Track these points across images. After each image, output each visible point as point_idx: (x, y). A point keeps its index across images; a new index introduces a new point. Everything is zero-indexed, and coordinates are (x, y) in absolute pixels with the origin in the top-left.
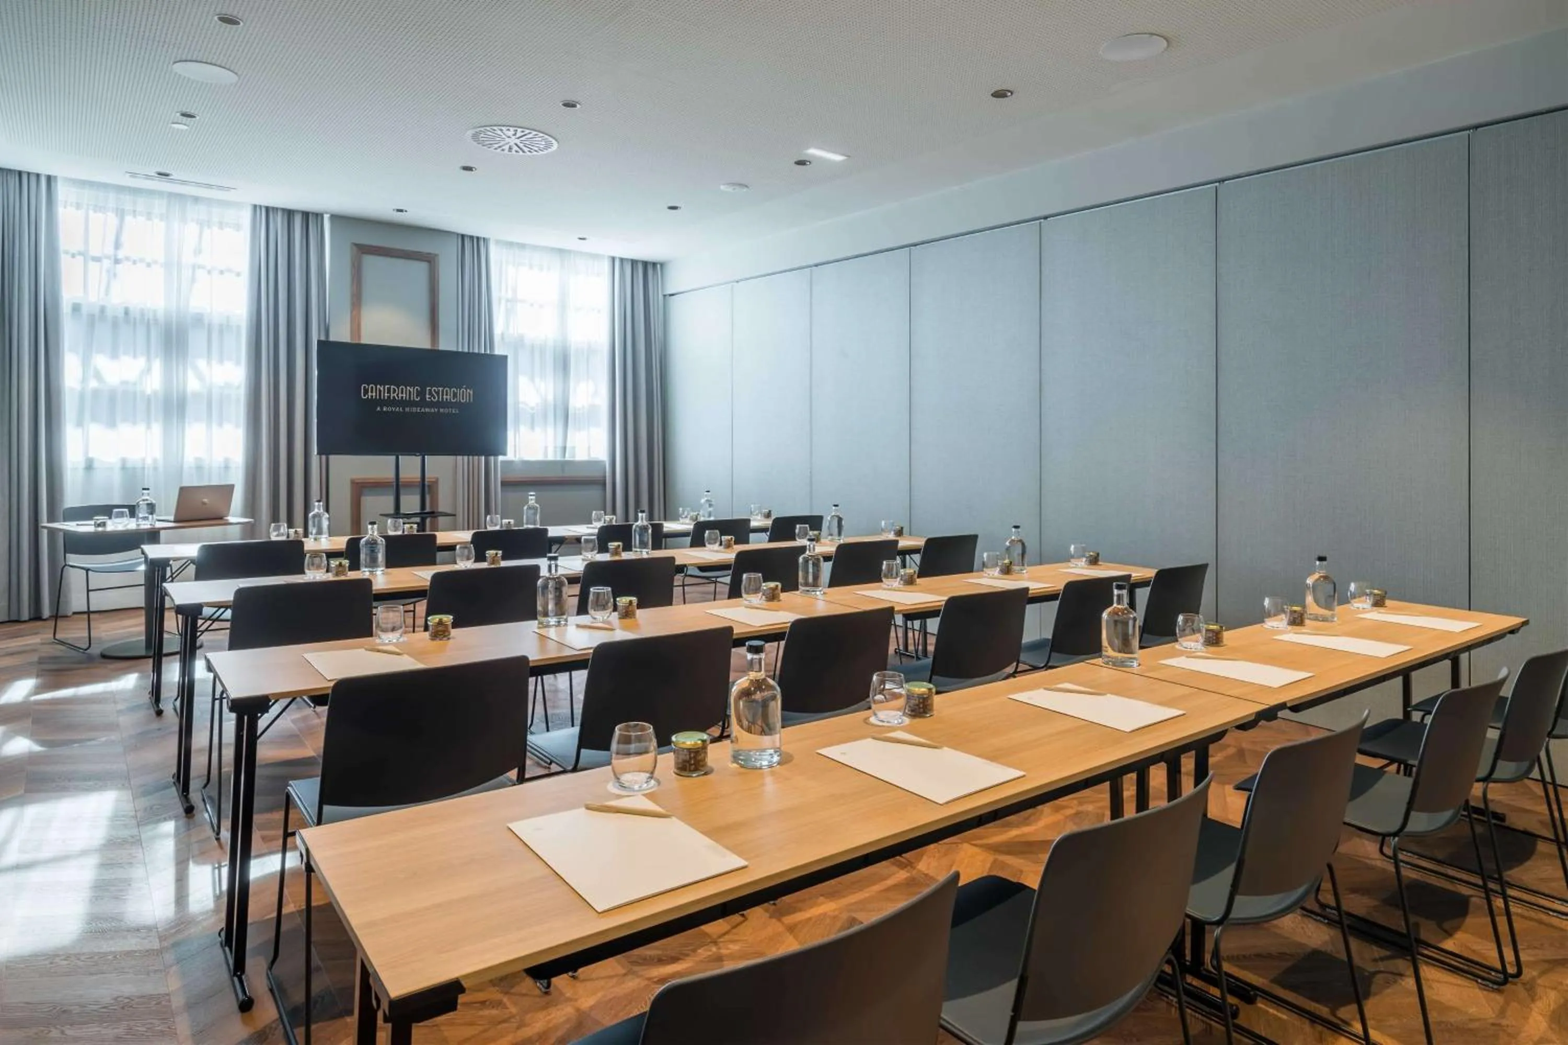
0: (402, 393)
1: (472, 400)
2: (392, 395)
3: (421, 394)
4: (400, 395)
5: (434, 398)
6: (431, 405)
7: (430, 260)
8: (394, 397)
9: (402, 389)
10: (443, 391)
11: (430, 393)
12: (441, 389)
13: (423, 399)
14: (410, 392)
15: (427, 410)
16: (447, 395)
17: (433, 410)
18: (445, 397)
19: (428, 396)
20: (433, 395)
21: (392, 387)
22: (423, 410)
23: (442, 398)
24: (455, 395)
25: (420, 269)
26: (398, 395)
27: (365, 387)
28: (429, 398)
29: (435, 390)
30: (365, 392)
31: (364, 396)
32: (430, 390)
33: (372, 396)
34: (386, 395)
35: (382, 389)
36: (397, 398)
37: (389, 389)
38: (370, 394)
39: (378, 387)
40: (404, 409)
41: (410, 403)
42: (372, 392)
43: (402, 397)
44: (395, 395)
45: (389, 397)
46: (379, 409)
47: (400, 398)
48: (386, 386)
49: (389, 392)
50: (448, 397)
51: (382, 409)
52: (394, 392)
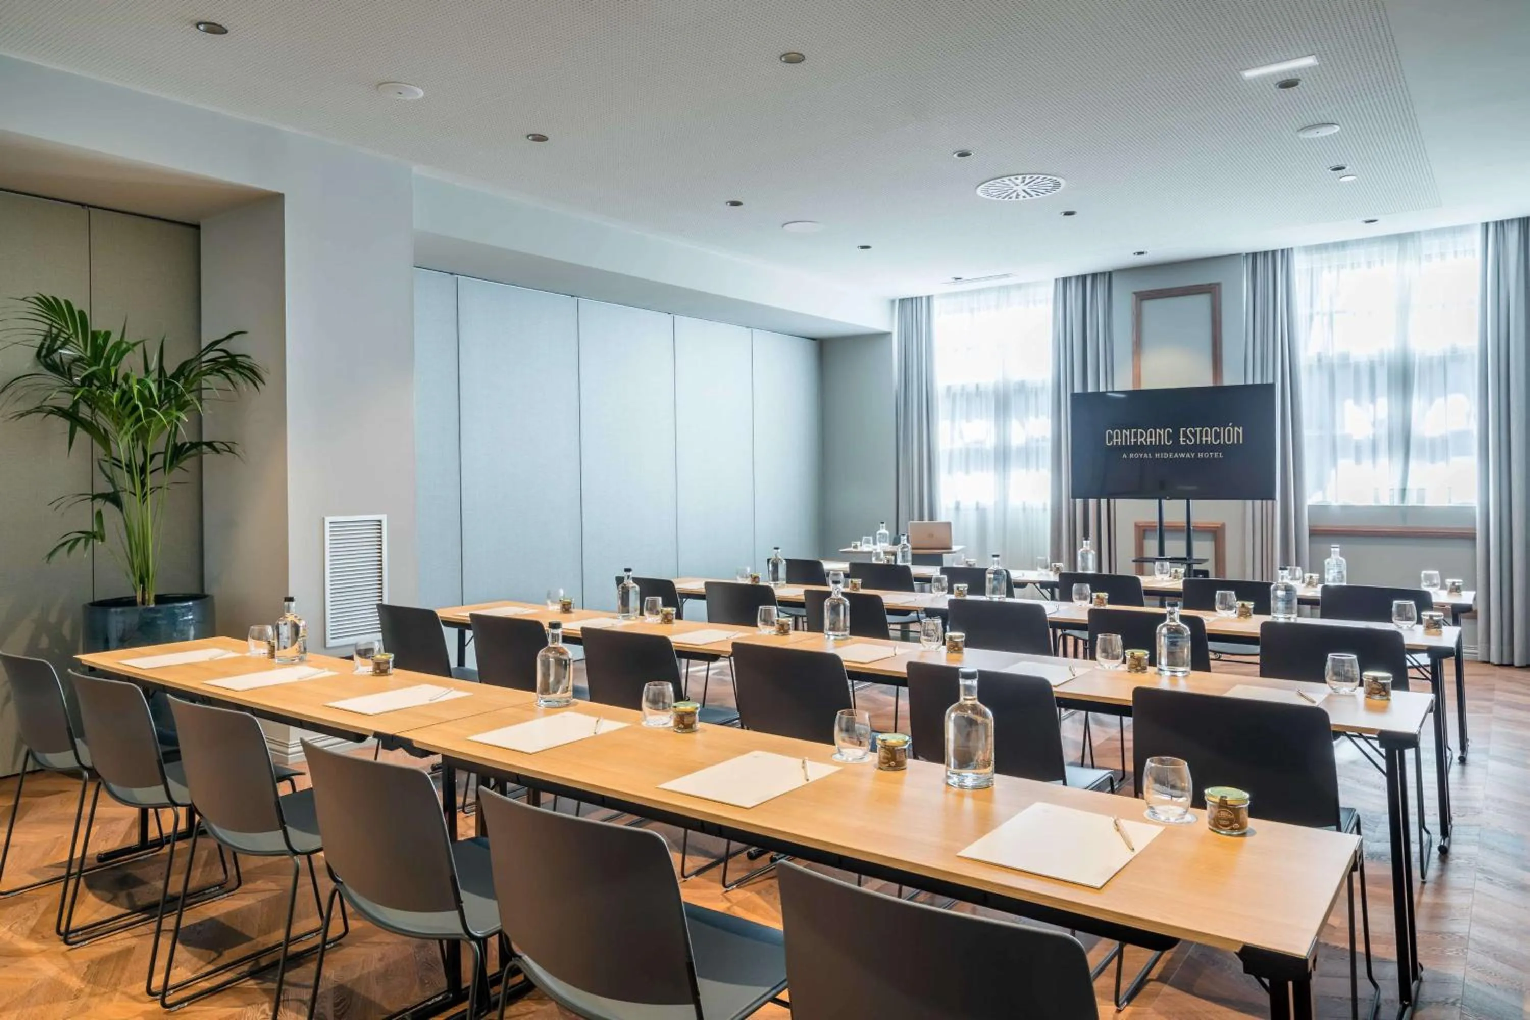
0: (1151, 437)
1: (1241, 442)
3: (1174, 437)
4: (1148, 440)
5: (1191, 441)
6: (1186, 449)
7: (1212, 290)
8: (1141, 442)
9: (1151, 432)
10: (1201, 432)
12: (1198, 429)
14: (1160, 435)
15: (1182, 455)
16: (1206, 436)
17: (1188, 456)
18: (1204, 439)
19: (1181, 439)
20: (1187, 437)
21: (1139, 430)
22: (1176, 455)
23: (1201, 441)
24: (1218, 435)
25: (1202, 302)
26: (1146, 440)
27: (1109, 433)
28: (1183, 441)
29: (1191, 431)
30: (1111, 437)
31: (1109, 442)
32: (1185, 433)
33: (1117, 442)
34: (1132, 440)
35: (1128, 433)
36: (1145, 443)
37: (1136, 434)
38: (1115, 440)
39: (1124, 431)
40: (1153, 455)
41: (1161, 448)
42: (1117, 438)
43: (1151, 442)
44: (1143, 439)
45: (1136, 442)
46: (1124, 456)
47: (1148, 443)
48: (1133, 431)
49: (1136, 437)
50: (1210, 439)
51: (1128, 456)
52: (1142, 437)
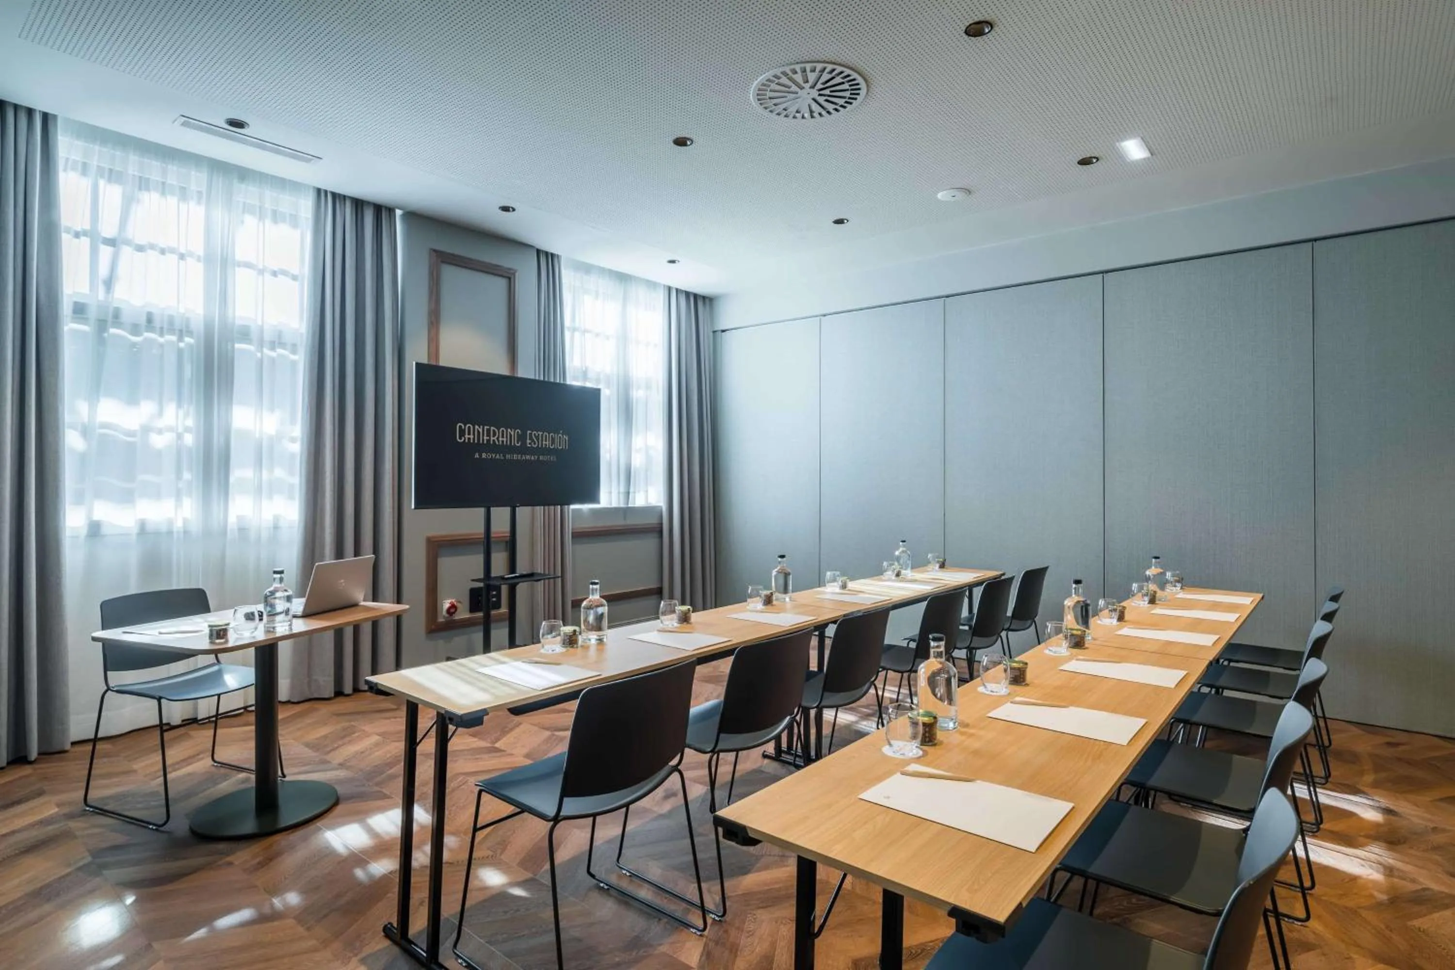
0: (503, 437)
1: (568, 448)
2: (492, 438)
3: (522, 438)
4: (500, 439)
5: (535, 444)
6: (532, 451)
7: (509, 277)
8: (494, 440)
9: (503, 431)
10: (542, 435)
11: (531, 438)
12: (541, 433)
13: (524, 443)
14: (510, 435)
15: (527, 457)
16: (546, 440)
17: (532, 458)
18: (544, 443)
19: (528, 441)
20: (533, 440)
21: (492, 428)
22: (523, 458)
23: (542, 444)
24: (554, 441)
25: (501, 285)
26: (498, 438)
27: (460, 427)
28: (530, 444)
29: (535, 434)
30: (462, 433)
31: (460, 438)
32: (531, 434)
33: (469, 439)
34: (485, 438)
35: (481, 430)
36: (497, 443)
37: (488, 431)
38: (467, 436)
39: (477, 427)
40: (504, 456)
41: (511, 449)
42: (469, 434)
43: (503, 442)
44: (495, 438)
45: (488, 441)
46: (477, 456)
47: (501, 443)
48: (486, 427)
49: (489, 435)
50: (547, 443)
51: (480, 455)
52: (494, 435)
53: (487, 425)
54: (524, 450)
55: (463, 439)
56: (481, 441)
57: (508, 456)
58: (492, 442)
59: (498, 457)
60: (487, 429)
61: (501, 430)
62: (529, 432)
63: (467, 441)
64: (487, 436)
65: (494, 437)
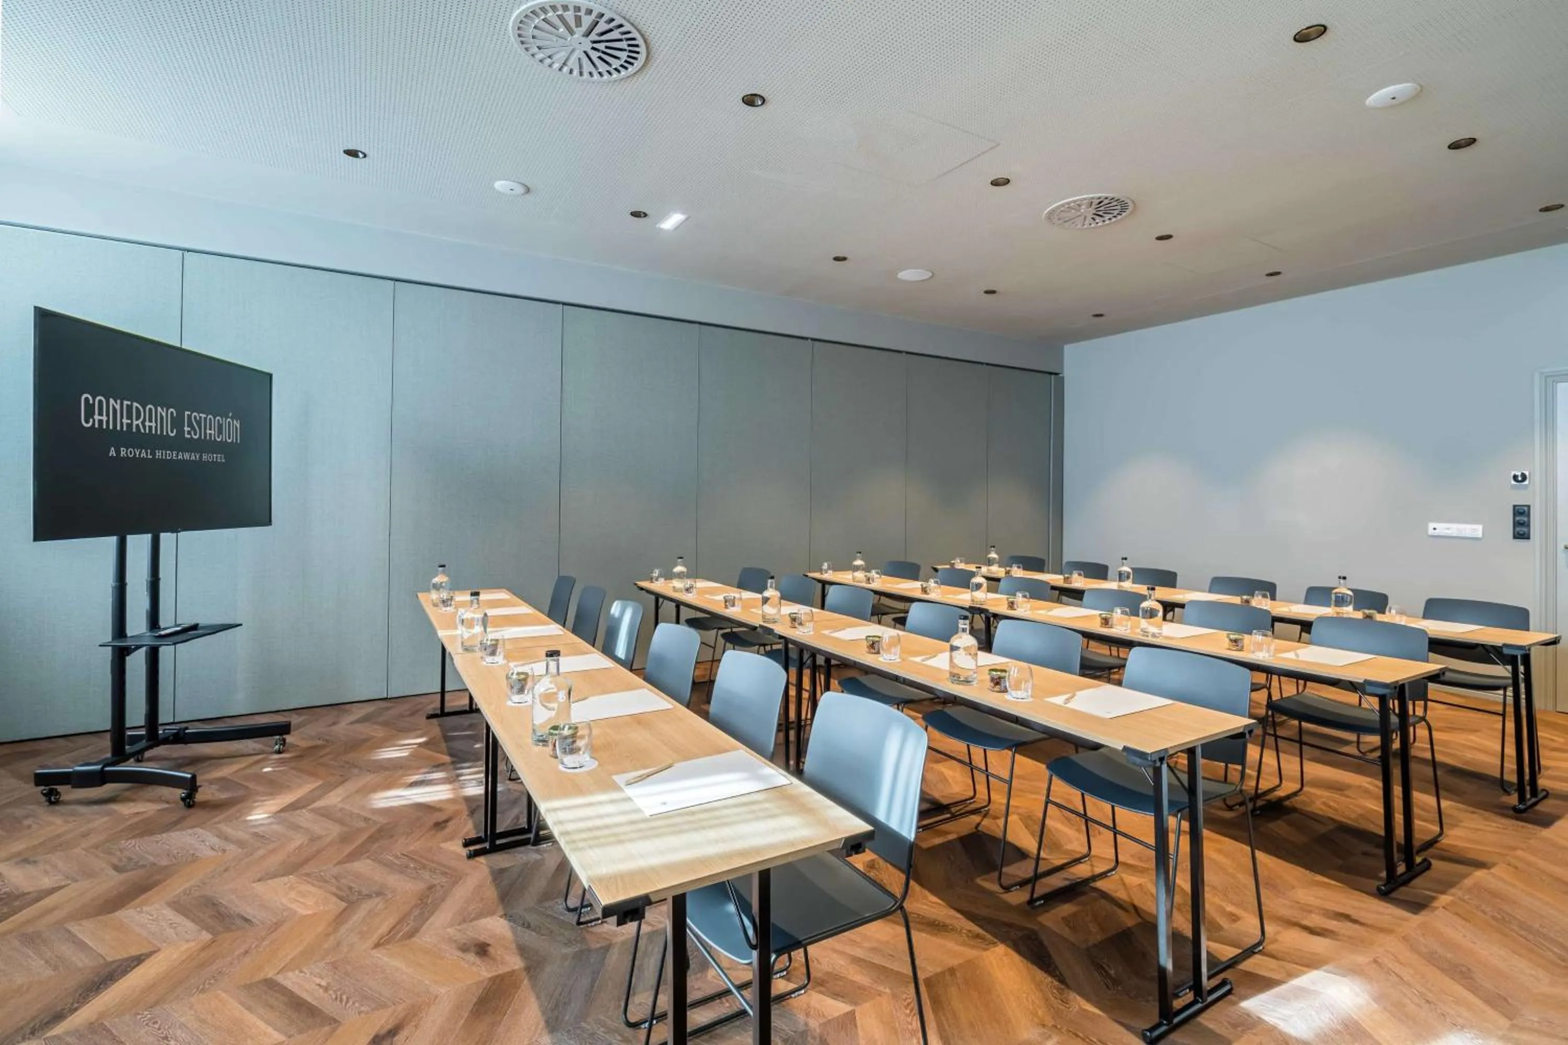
2: (135, 423)
11: (190, 425)
13: (181, 432)
53: (128, 400)
54: (180, 443)
55: (91, 420)
56: (118, 428)
57: (158, 454)
58: (134, 430)
59: (143, 455)
60: (127, 405)
61: (147, 408)
62: (187, 413)
63: (96, 426)
64: (128, 418)
65: (137, 419)
